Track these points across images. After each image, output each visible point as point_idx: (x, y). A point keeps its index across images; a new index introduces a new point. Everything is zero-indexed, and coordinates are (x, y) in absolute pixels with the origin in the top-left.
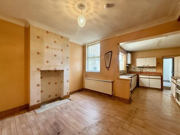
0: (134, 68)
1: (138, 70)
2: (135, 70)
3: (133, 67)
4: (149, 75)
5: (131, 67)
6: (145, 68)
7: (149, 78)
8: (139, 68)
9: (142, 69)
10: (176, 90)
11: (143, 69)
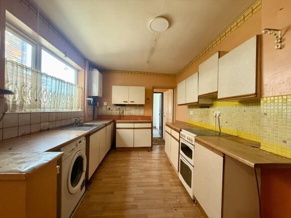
0: (108, 107)
1: (115, 112)
2: (109, 113)
3: (105, 104)
4: (134, 123)
5: (101, 105)
6: (128, 108)
7: (134, 128)
8: (118, 107)
9: (122, 108)
10: (179, 153)
11: (124, 110)
